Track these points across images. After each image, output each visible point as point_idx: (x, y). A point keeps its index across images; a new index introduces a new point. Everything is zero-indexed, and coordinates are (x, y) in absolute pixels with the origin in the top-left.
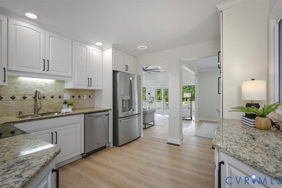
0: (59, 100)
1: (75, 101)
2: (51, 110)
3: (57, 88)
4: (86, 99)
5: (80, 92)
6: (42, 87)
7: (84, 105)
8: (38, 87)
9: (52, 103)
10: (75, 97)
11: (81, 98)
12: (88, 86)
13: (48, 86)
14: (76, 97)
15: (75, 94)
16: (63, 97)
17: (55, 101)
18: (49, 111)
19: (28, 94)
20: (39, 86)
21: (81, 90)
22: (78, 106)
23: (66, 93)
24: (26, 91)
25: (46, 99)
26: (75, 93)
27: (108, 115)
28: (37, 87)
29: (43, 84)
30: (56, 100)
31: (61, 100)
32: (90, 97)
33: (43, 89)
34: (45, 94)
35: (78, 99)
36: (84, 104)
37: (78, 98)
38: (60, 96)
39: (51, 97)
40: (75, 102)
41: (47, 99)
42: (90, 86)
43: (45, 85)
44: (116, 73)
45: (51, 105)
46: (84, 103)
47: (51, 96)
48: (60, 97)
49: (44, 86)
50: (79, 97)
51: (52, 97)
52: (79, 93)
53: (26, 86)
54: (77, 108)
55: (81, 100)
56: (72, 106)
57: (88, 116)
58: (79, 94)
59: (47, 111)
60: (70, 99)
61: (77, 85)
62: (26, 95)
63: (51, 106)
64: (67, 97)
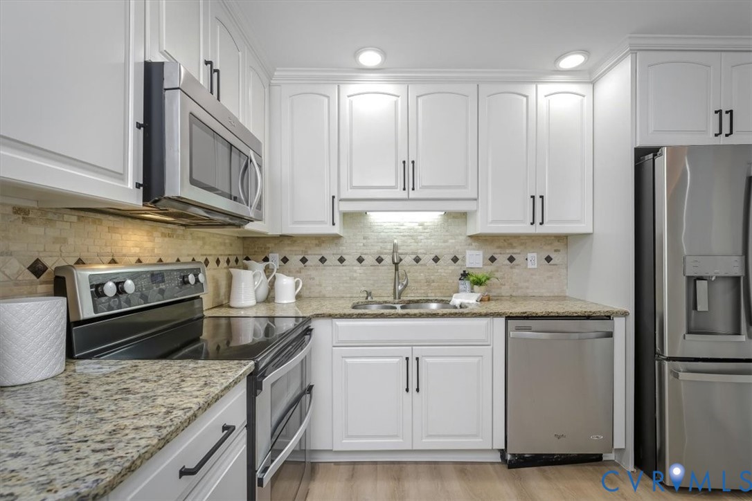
0: (453, 267)
1: (497, 271)
2: (433, 295)
3: (448, 234)
4: (536, 266)
5: (514, 245)
6: (413, 235)
7: (527, 288)
8: (406, 234)
9: (436, 274)
10: (498, 259)
11: (517, 265)
12: (532, 224)
13: (426, 231)
14: (502, 259)
15: (498, 251)
16: (464, 260)
17: (443, 271)
18: (429, 295)
19: (385, 251)
20: (407, 231)
21: (517, 237)
22: (507, 287)
23: (470, 247)
24: (381, 245)
25: (422, 265)
26: (499, 247)
27: (610, 335)
28: (402, 234)
29: (416, 226)
30: (446, 268)
31: (458, 268)
32: (549, 259)
33: (415, 238)
34: (419, 251)
35: (507, 265)
36: (527, 284)
37: (508, 262)
38: (455, 256)
39: (433, 259)
40: (498, 275)
41: (425, 265)
42: (541, 224)
43: (421, 227)
44: (651, 156)
45: (433, 281)
46: (528, 281)
47: (433, 256)
48: (455, 260)
49: (418, 231)
50: (511, 259)
51: (436, 259)
52: (511, 246)
53: (382, 234)
54: (503, 294)
55: (516, 271)
56: (483, 288)
57: (518, 329)
58: (509, 252)
59: (423, 295)
60: (483, 265)
61: (493, 222)
62: (382, 254)
63: (432, 284)
64: (475, 259)
